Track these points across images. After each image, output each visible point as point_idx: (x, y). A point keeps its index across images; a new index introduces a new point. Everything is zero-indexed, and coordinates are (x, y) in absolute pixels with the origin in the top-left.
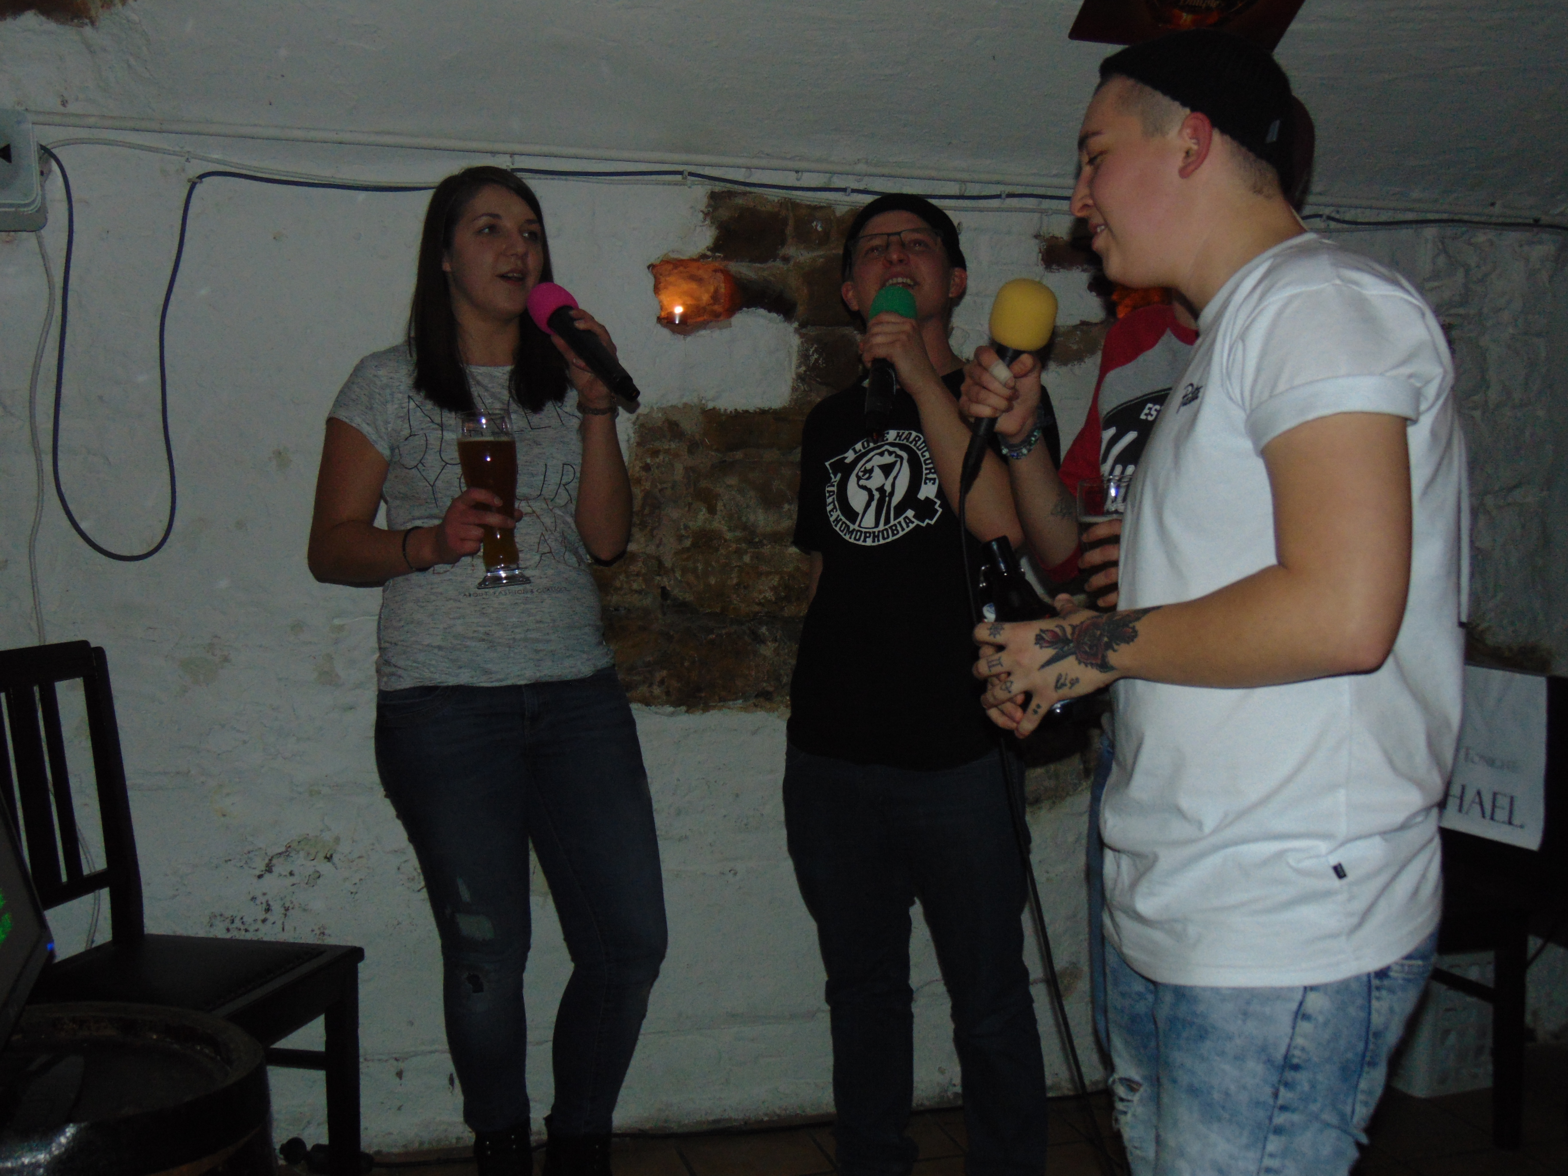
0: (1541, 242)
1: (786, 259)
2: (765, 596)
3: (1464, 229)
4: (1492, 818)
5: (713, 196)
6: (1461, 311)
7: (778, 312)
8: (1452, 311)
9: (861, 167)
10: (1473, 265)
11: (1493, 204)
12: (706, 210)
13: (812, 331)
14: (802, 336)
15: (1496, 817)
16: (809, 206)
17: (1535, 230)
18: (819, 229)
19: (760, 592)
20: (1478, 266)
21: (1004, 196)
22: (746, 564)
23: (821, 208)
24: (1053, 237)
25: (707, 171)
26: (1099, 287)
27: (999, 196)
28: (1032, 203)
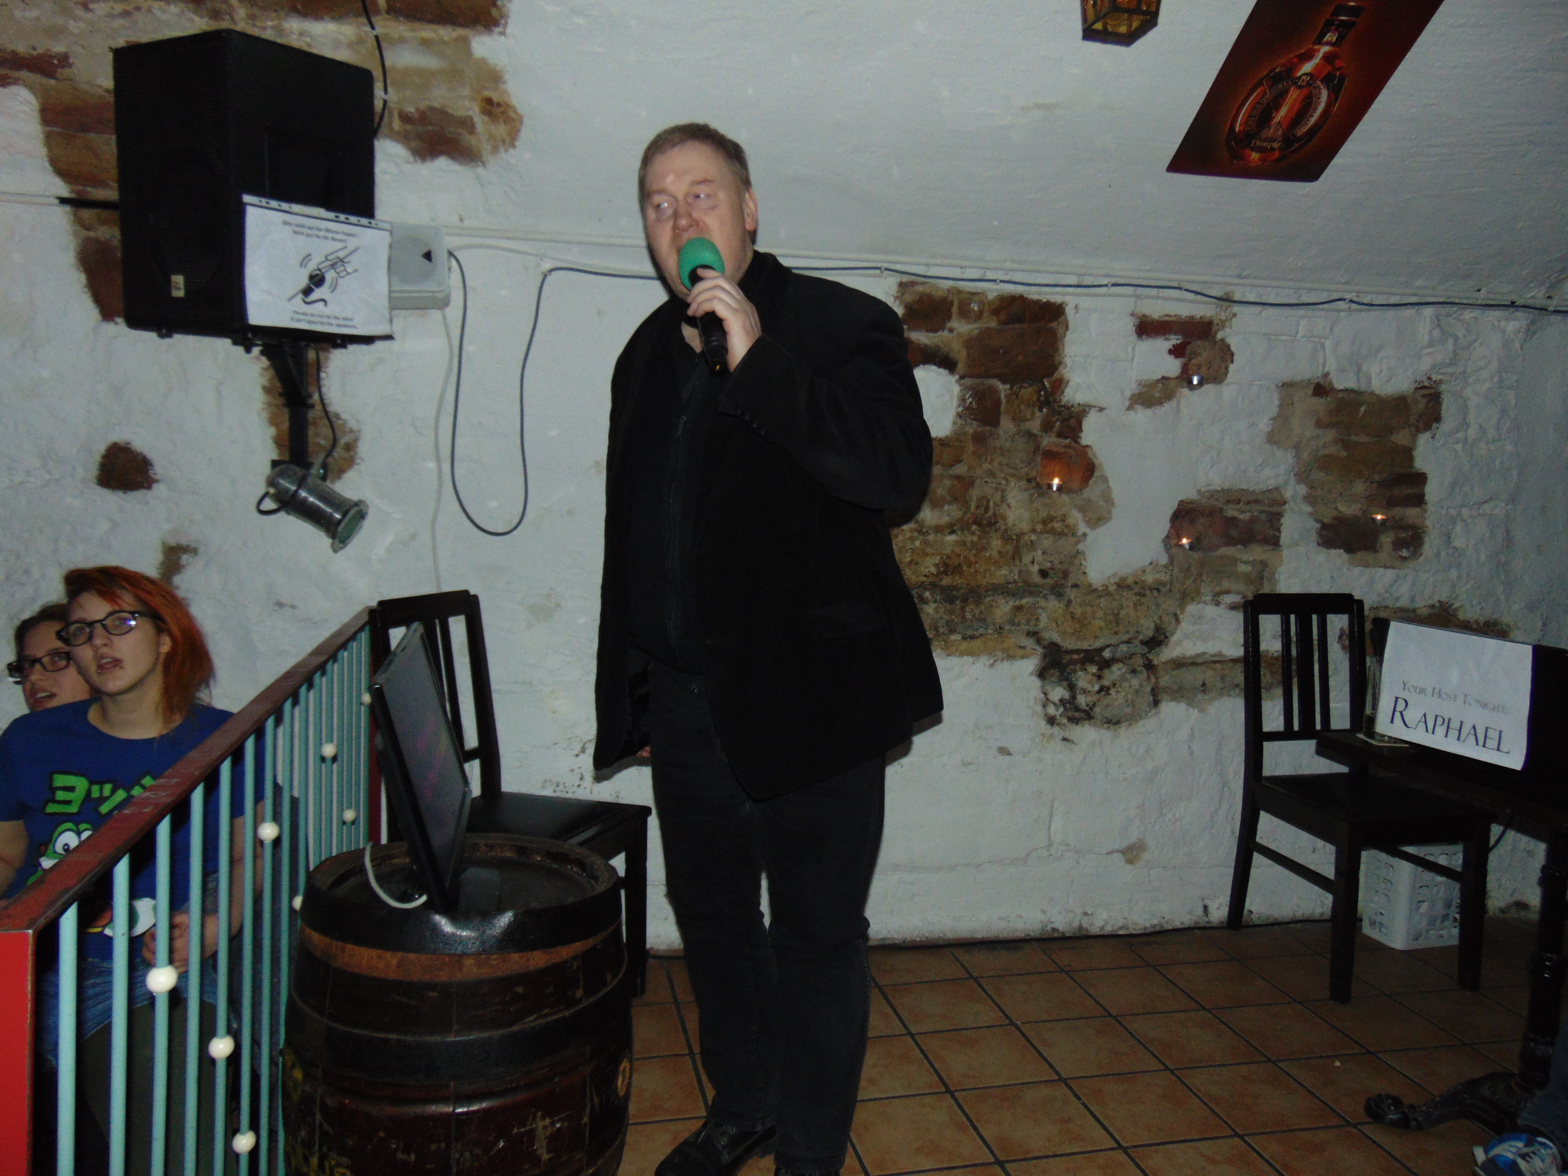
0: (1514, 320)
1: (951, 330)
2: (929, 571)
3: (1454, 309)
4: (1484, 746)
5: (901, 285)
6: (1450, 370)
7: (945, 368)
8: (1443, 370)
9: (1008, 265)
10: (1460, 335)
11: (1479, 290)
12: (896, 295)
13: (968, 382)
14: (961, 385)
15: (1487, 745)
16: (969, 293)
17: (1512, 310)
18: (976, 308)
19: (926, 567)
20: (1465, 336)
21: (1110, 285)
22: (917, 548)
23: (978, 293)
24: (1144, 315)
25: (898, 267)
26: (1176, 352)
27: (1106, 285)
28: (1129, 290)
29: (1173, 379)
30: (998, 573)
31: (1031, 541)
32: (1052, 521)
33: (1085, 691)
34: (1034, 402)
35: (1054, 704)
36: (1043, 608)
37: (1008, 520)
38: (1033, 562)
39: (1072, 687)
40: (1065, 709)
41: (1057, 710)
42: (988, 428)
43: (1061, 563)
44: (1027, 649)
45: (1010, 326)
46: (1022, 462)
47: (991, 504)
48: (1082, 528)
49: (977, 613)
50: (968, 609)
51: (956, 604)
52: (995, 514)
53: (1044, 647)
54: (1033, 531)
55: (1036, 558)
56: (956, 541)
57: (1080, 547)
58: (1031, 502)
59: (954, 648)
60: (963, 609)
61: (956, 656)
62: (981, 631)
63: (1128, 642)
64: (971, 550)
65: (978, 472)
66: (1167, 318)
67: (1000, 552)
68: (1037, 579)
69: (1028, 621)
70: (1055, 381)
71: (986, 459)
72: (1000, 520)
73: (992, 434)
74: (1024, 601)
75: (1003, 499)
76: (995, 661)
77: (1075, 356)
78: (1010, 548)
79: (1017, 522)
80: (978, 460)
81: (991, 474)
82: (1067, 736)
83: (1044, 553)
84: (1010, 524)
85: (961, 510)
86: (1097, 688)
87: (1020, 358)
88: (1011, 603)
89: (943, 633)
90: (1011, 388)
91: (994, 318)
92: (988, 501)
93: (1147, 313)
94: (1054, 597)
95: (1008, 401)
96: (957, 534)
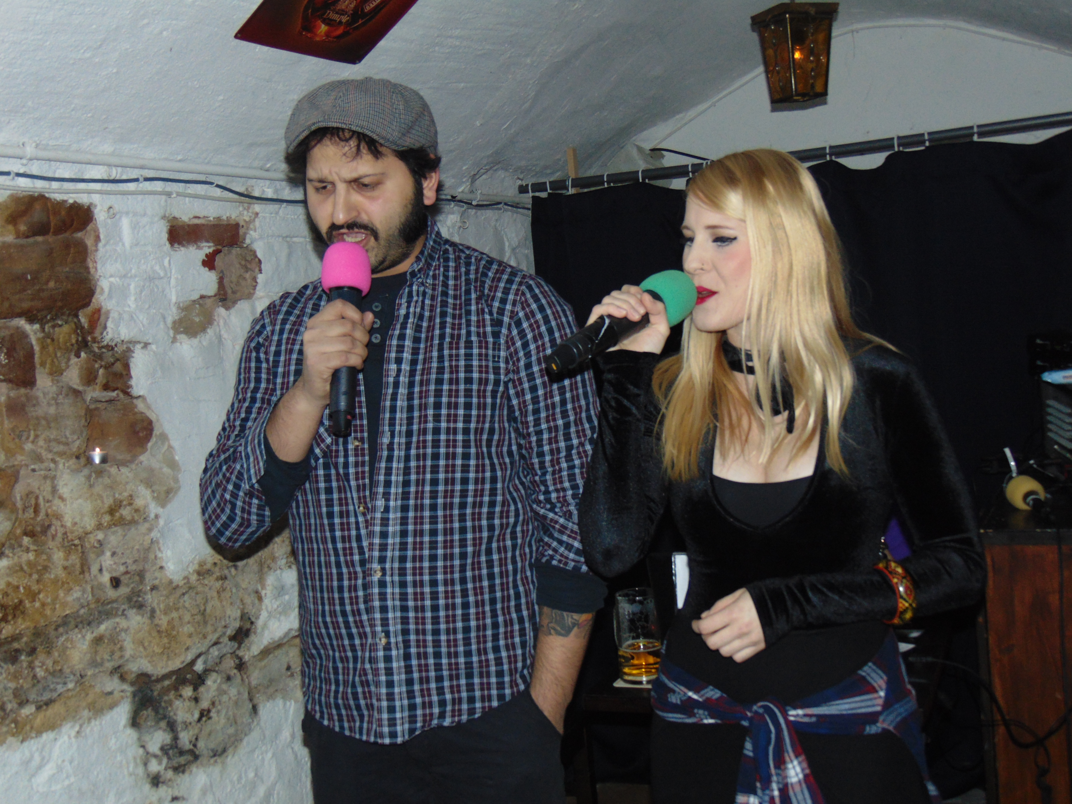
21: (141, 179)
24: (174, 218)
26: (209, 262)
27: (136, 180)
28: (158, 186)
29: (209, 297)
30: (70, 599)
31: (99, 541)
32: (120, 506)
33: (187, 725)
34: (72, 345)
35: (156, 756)
36: (126, 630)
37: (66, 519)
38: (101, 570)
39: (172, 726)
40: (169, 758)
41: (160, 763)
42: (23, 391)
43: (135, 561)
44: (115, 692)
45: (31, 240)
46: (73, 433)
47: (41, 500)
48: (154, 508)
49: (51, 664)
50: (37, 663)
51: (22, 661)
52: (47, 515)
53: (132, 684)
54: (99, 527)
55: (103, 564)
56: (9, 568)
57: (154, 534)
58: (91, 486)
59: (28, 728)
60: (31, 666)
61: (32, 738)
62: (60, 689)
63: (216, 643)
64: (30, 575)
65: (20, 459)
66: (196, 221)
67: (65, 568)
68: (111, 593)
69: (112, 653)
70: (94, 313)
71: (28, 438)
72: (54, 522)
73: (28, 398)
74: (103, 627)
75: (54, 490)
76: (81, 726)
77: (111, 276)
78: (75, 559)
79: (77, 520)
80: (17, 440)
81: (39, 458)
82: (176, 794)
83: (114, 554)
84: (69, 524)
85: (9, 519)
86: (197, 716)
87: (52, 284)
88: (89, 637)
89: (11, 710)
90: (43, 329)
91: (11, 227)
92: (37, 498)
93: (177, 215)
94: (134, 610)
95: (43, 348)
96: (8, 557)
